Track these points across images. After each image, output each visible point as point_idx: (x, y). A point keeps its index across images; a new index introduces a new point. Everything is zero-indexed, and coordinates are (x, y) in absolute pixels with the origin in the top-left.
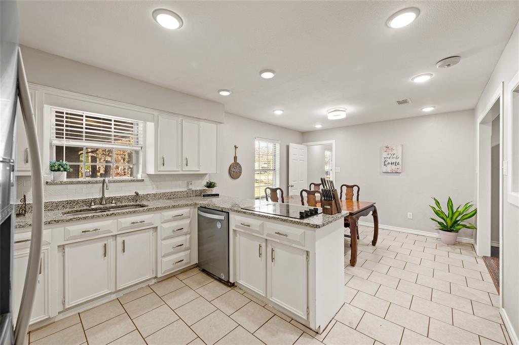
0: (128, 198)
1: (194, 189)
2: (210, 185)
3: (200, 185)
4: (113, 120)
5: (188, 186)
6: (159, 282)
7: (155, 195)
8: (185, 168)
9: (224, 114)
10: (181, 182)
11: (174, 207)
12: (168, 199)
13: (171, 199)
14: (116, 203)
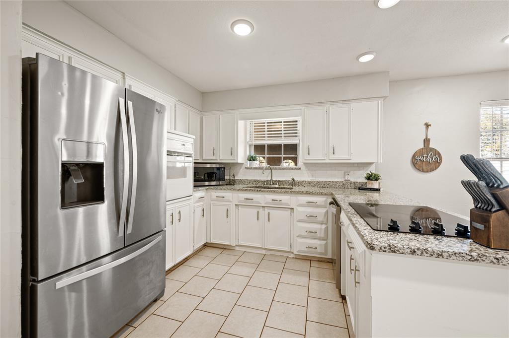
0: (288, 182)
1: (352, 180)
2: (372, 177)
3: (359, 177)
4: (283, 121)
5: (344, 177)
6: (296, 258)
7: (310, 182)
8: (332, 157)
9: (388, 83)
10: (337, 172)
11: (307, 193)
12: (323, 187)
13: (325, 187)
14: (279, 185)
